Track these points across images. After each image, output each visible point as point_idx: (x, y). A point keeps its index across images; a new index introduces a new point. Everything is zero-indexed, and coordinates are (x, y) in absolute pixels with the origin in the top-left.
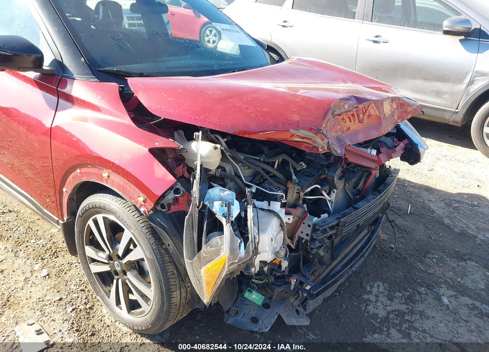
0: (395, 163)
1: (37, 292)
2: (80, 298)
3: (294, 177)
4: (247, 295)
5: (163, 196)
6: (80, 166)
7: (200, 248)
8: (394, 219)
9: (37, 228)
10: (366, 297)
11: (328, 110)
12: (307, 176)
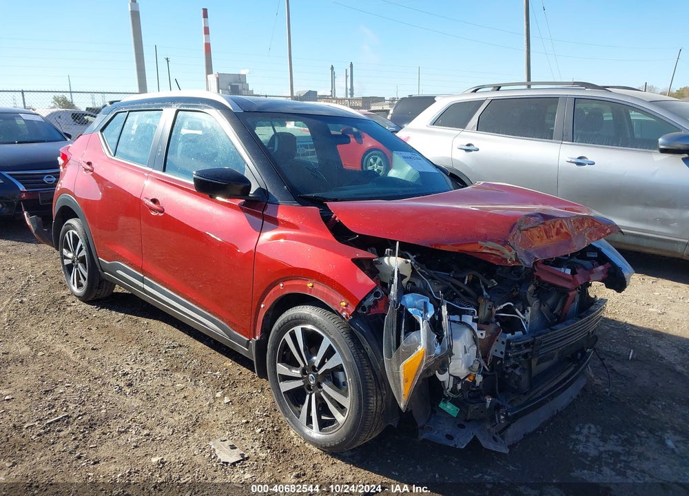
0: (598, 289)
1: (223, 417)
2: (266, 422)
3: (485, 293)
4: (442, 405)
5: (364, 299)
6: (283, 280)
7: (398, 344)
8: (612, 365)
9: (210, 362)
10: (574, 437)
11: (514, 225)
12: (499, 293)
